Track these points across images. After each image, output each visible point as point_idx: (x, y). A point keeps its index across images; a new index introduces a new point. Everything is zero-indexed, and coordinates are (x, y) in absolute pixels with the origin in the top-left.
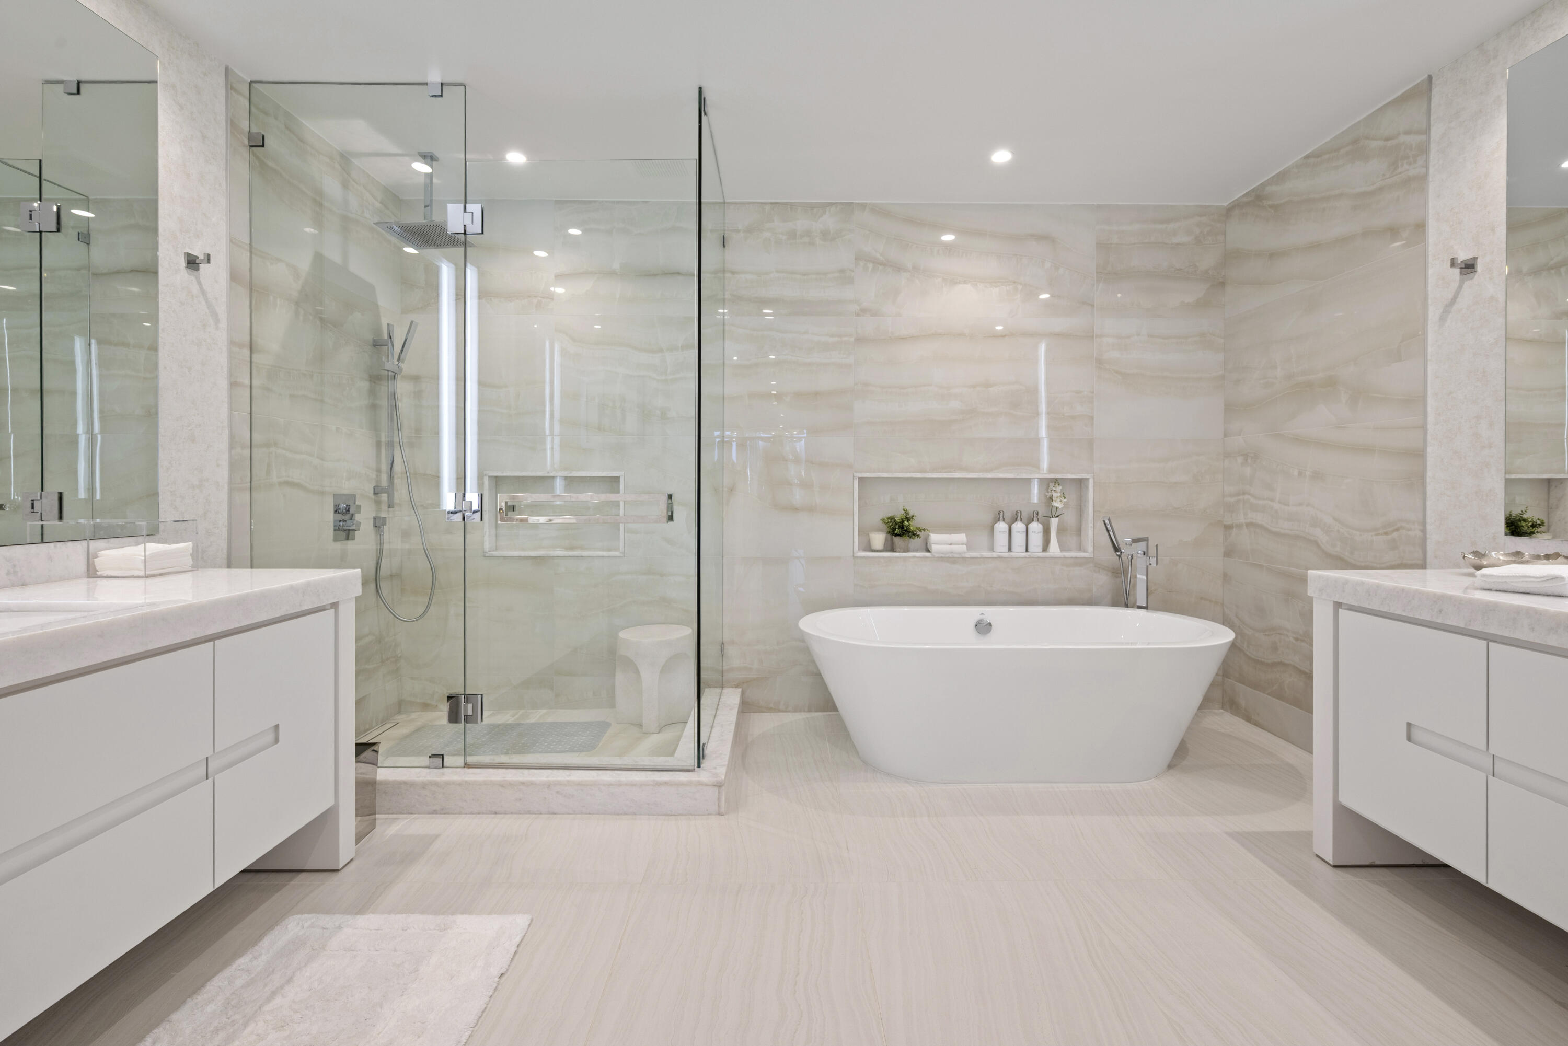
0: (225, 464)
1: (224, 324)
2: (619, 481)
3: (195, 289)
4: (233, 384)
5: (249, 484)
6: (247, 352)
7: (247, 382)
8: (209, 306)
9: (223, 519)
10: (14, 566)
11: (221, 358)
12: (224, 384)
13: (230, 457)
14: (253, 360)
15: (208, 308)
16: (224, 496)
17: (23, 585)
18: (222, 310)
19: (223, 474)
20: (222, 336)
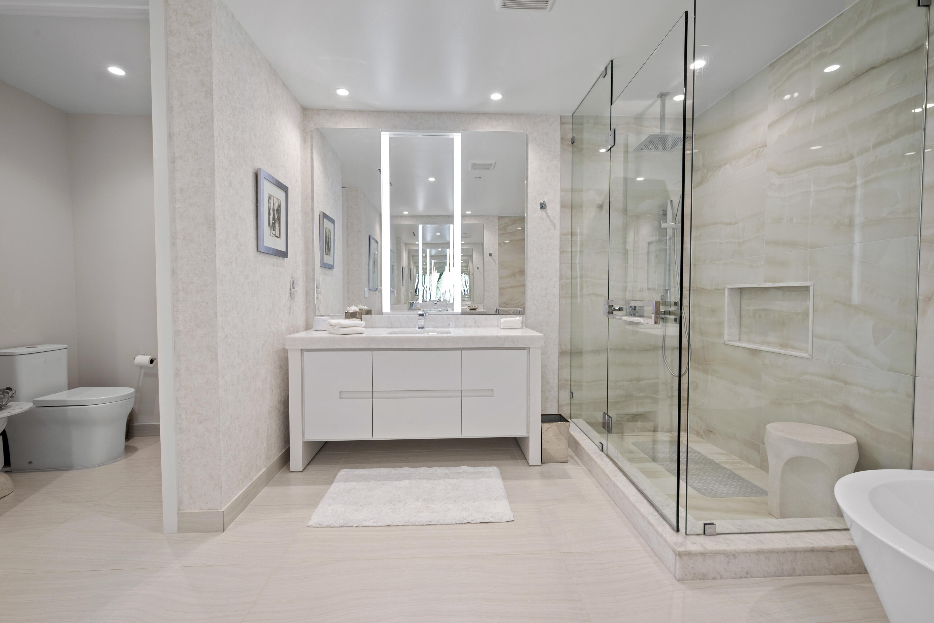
0: (558, 286)
1: (558, 227)
2: (809, 290)
3: (545, 216)
4: (562, 252)
5: (570, 295)
6: (570, 237)
7: (570, 250)
8: (551, 221)
9: (557, 309)
10: (476, 321)
11: (557, 242)
12: (558, 252)
13: (560, 283)
14: (572, 240)
15: (551, 222)
16: (557, 300)
17: (479, 327)
18: (557, 222)
19: (557, 291)
20: (557, 233)
